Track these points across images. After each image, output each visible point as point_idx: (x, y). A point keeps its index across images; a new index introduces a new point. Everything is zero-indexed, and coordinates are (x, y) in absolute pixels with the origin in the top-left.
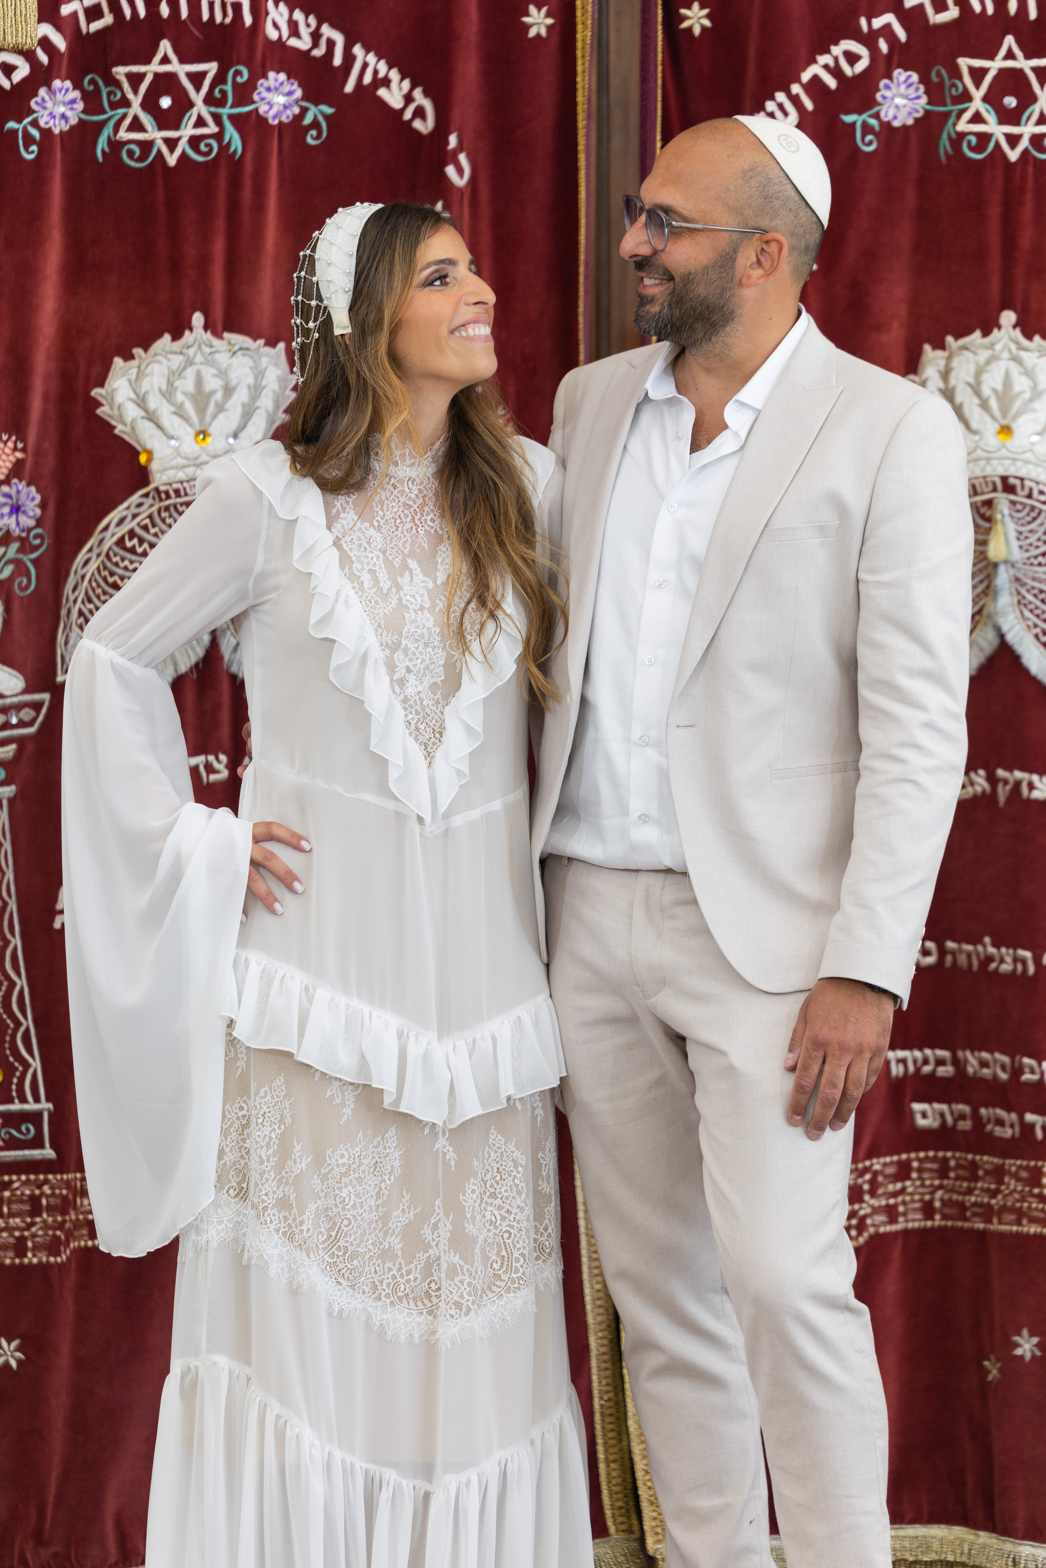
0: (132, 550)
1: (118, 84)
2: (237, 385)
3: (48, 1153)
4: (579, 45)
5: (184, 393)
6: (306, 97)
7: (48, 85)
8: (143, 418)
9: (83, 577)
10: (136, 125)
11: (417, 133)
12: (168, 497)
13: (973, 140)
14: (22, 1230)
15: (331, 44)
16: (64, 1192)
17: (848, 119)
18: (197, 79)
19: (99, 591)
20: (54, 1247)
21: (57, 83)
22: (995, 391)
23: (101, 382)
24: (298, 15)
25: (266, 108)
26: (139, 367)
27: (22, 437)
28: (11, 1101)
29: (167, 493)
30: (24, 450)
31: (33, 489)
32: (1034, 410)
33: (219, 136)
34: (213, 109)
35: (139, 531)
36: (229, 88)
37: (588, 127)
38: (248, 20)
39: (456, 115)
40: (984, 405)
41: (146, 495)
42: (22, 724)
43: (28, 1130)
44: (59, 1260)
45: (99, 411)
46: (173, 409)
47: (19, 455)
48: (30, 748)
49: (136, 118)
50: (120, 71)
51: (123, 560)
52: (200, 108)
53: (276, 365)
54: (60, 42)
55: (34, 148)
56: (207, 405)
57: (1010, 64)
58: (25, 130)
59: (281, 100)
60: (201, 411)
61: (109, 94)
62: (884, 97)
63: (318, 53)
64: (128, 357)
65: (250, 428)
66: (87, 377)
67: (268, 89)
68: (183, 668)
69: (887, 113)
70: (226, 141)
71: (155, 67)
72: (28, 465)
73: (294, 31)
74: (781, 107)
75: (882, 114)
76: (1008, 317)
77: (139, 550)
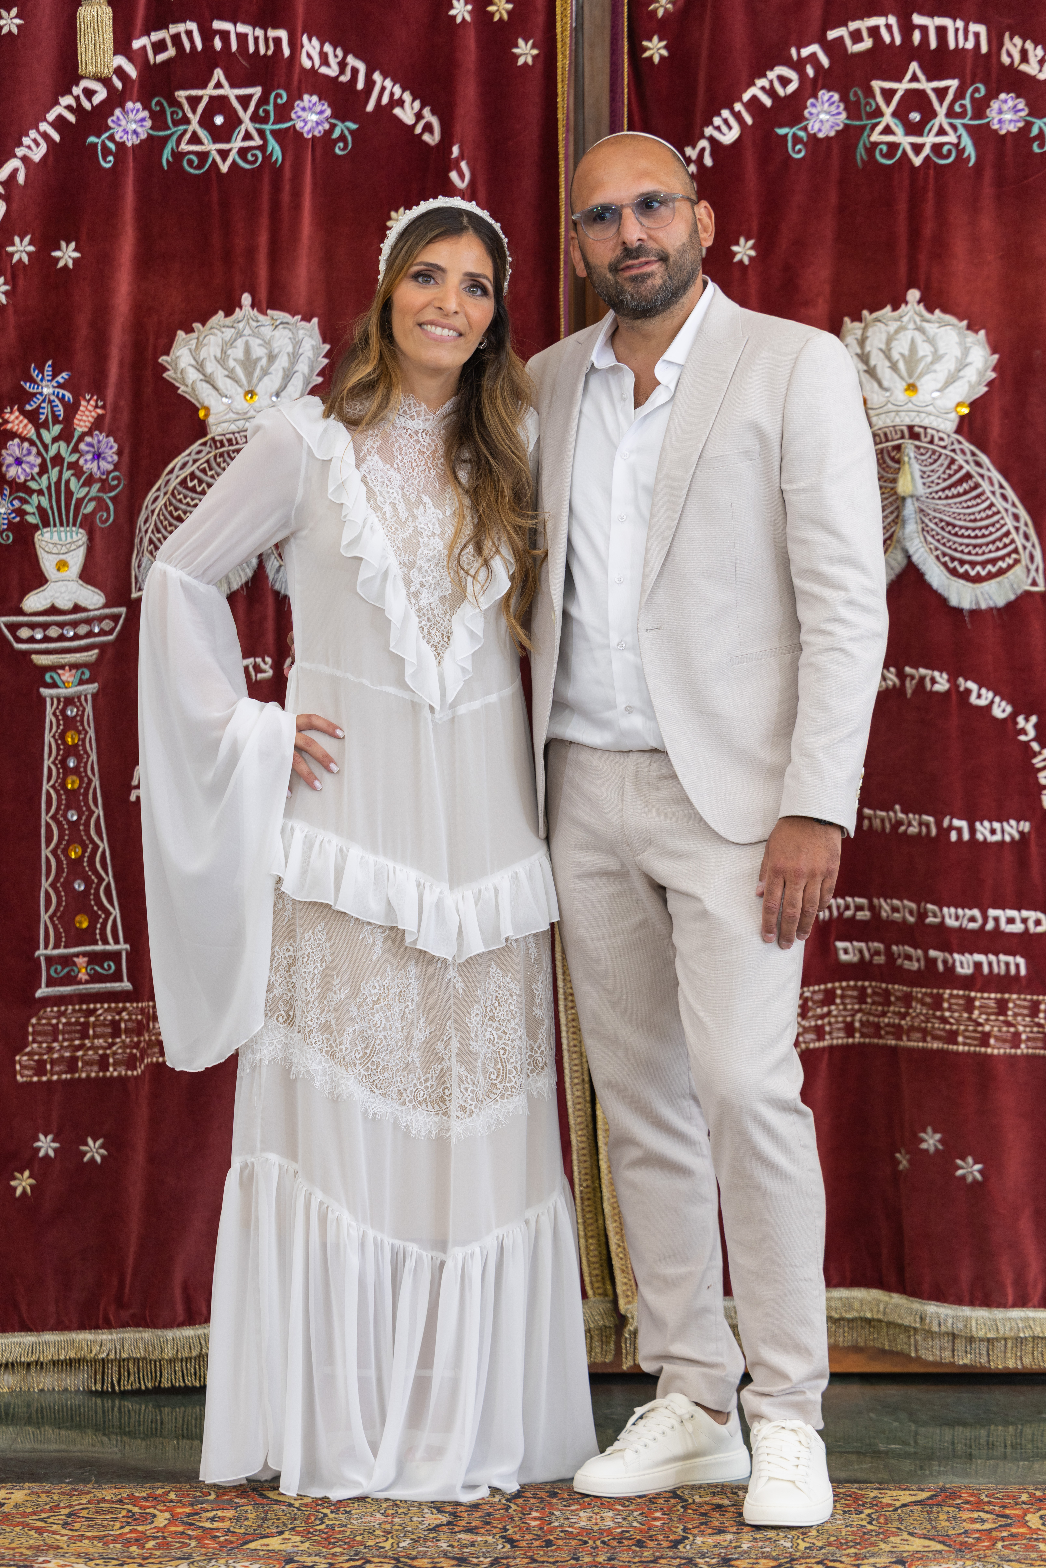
1: (180, 106)
2: (279, 352)
3: (126, 985)
4: (559, 71)
5: (235, 360)
6: (334, 115)
7: (123, 107)
8: (201, 380)
9: (153, 511)
10: (195, 139)
11: (426, 144)
12: (222, 445)
13: (885, 148)
14: (105, 1049)
15: (355, 71)
16: (139, 1017)
17: (781, 131)
20: (131, 1063)
21: (129, 105)
22: (902, 355)
23: (167, 351)
24: (328, 48)
25: (302, 124)
26: (198, 339)
27: (102, 397)
28: (95, 943)
29: (221, 442)
30: (103, 407)
31: (111, 439)
32: (935, 371)
33: (263, 148)
34: (258, 126)
35: (198, 473)
36: (271, 108)
37: (566, 139)
38: (287, 52)
39: (458, 129)
40: (894, 367)
41: (204, 444)
42: (103, 633)
43: (109, 966)
44: (135, 1073)
45: (165, 375)
46: (226, 373)
47: (100, 411)
48: (110, 652)
49: (194, 133)
50: (182, 95)
51: (185, 497)
52: (247, 125)
53: (310, 336)
54: (132, 71)
55: (111, 158)
56: (254, 369)
57: (914, 85)
58: (103, 143)
59: (314, 117)
60: (249, 374)
61: (172, 113)
62: (811, 114)
63: (344, 79)
64: (189, 330)
65: (290, 388)
66: (155, 347)
67: (304, 109)
68: (235, 586)
69: (814, 127)
70: (269, 152)
71: (210, 91)
72: (107, 420)
73: (325, 61)
74: (726, 121)
75: (809, 128)
76: (914, 295)
77: (199, 489)
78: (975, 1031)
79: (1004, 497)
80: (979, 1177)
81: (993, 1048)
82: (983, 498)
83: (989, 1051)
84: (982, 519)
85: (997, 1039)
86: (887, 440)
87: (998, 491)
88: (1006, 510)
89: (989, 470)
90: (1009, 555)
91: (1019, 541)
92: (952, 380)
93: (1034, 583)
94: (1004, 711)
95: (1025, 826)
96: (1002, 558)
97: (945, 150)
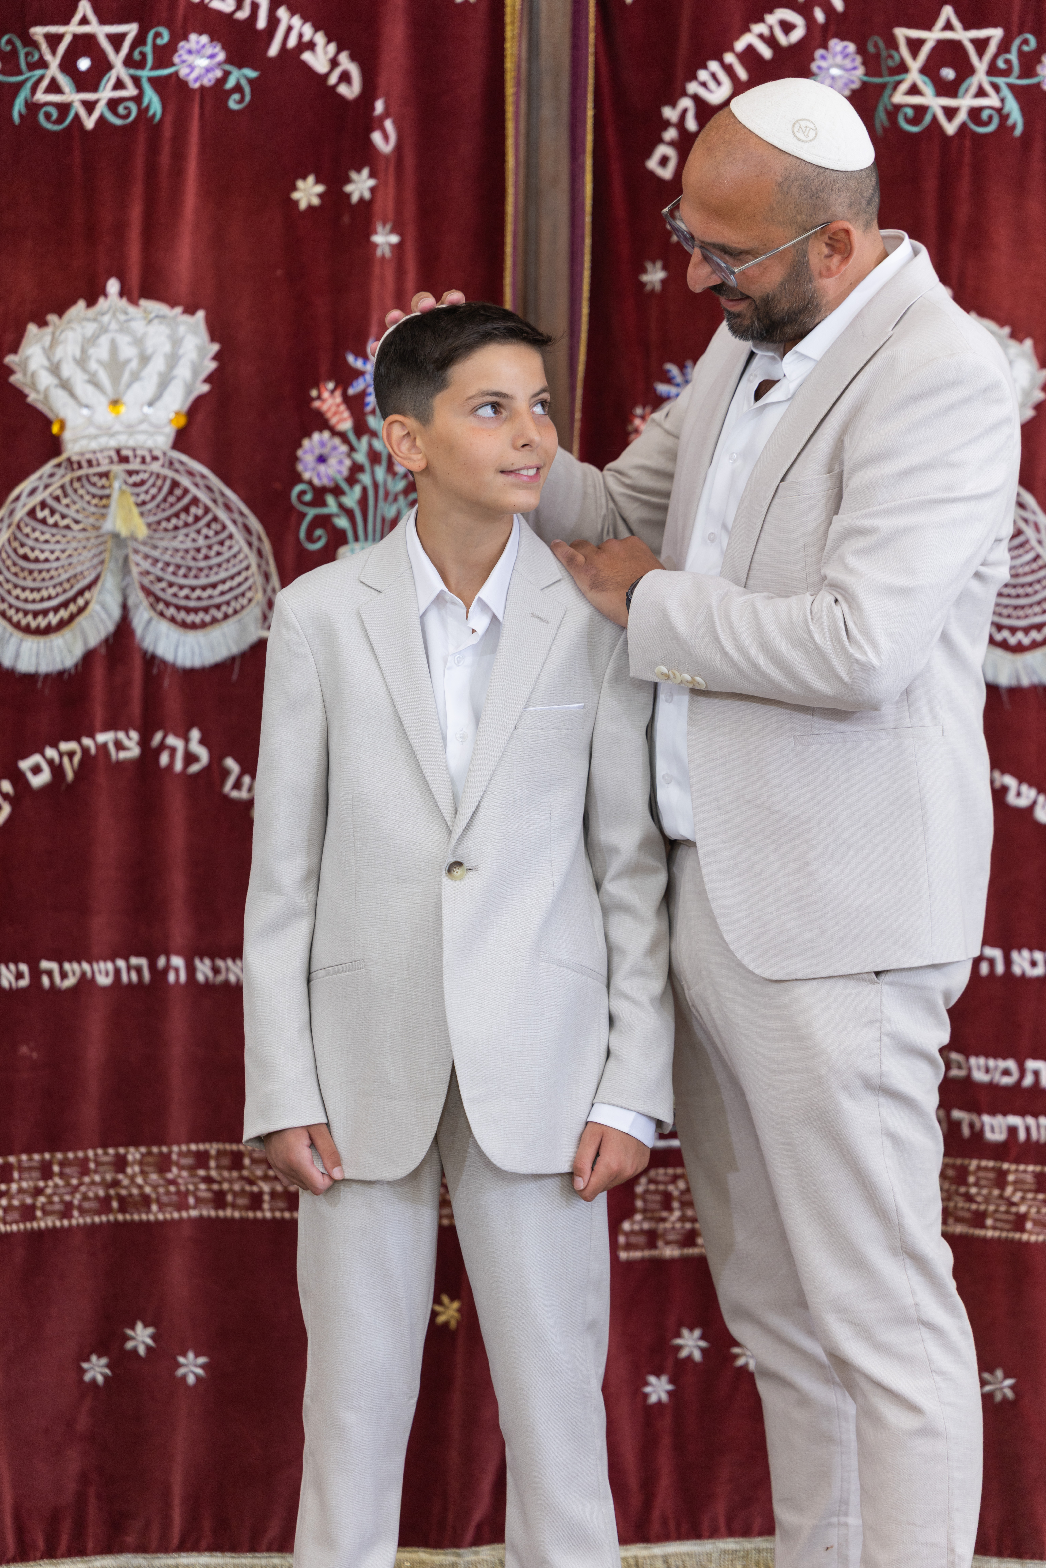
0: (44, 521)
1: (35, 45)
2: (154, 353)
4: (508, 10)
5: (100, 362)
6: (229, 60)
8: (56, 386)
10: (55, 87)
11: (341, 98)
12: (80, 466)
13: (910, 112)
15: (255, 6)
18: (116, 40)
19: (9, 563)
23: (14, 349)
25: (187, 71)
26: (53, 334)
29: (79, 464)
33: (138, 99)
34: (133, 71)
35: (51, 502)
36: (148, 49)
37: (517, 94)
39: (383, 79)
41: (59, 465)
45: (13, 379)
46: (86, 377)
49: (53, 81)
50: (38, 32)
51: (34, 530)
52: (119, 70)
53: (194, 333)
56: (122, 373)
57: (948, 35)
59: (202, 63)
60: (115, 379)
61: (27, 55)
62: (820, 68)
63: (242, 15)
64: (43, 323)
65: (167, 397)
67: (190, 52)
68: (92, 644)
70: (145, 104)
71: (73, 28)
74: (714, 76)
77: (51, 521)
78: (1007, 1212)
80: (1010, 1394)
81: (1031, 1233)
82: (1027, 547)
83: (1025, 1237)
84: (1025, 574)
85: (1036, 1223)
89: (1034, 513)
97: (985, 115)
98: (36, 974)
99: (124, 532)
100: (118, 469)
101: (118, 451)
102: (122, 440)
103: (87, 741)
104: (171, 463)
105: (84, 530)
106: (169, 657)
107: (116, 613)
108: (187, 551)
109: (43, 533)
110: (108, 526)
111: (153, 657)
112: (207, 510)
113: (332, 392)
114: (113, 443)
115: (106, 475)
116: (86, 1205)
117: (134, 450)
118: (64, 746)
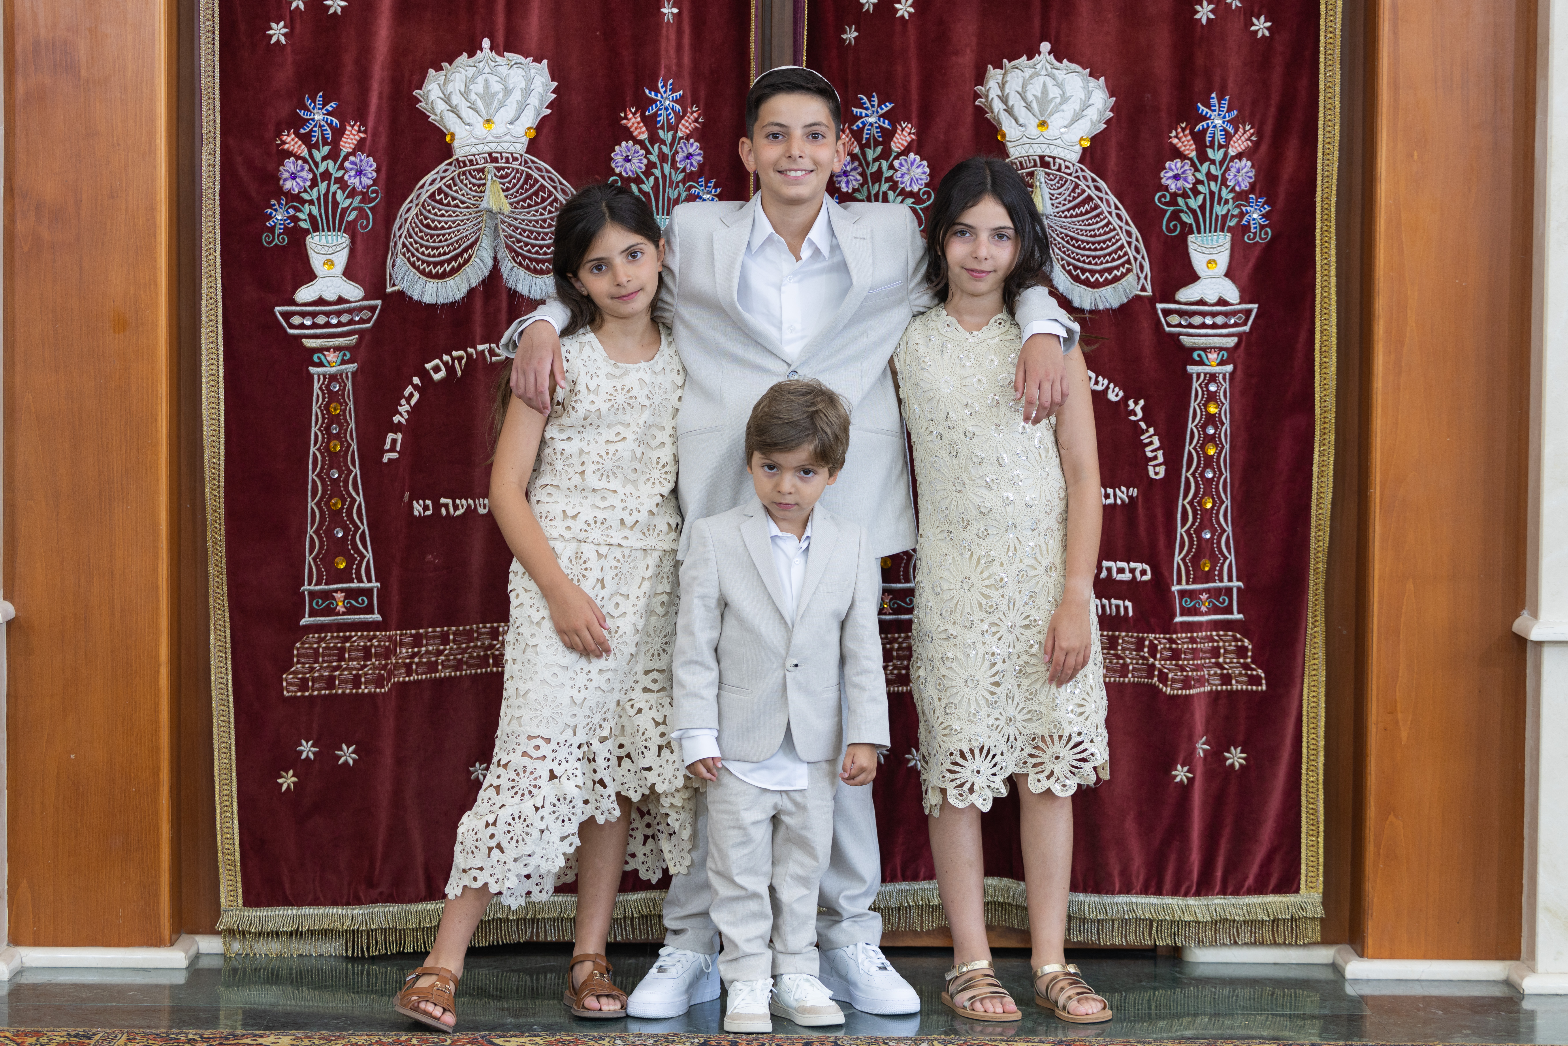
2: (514, 88)
3: (377, 617)
5: (477, 94)
8: (448, 110)
9: (406, 220)
12: (465, 165)
14: (358, 669)
16: (388, 644)
20: (379, 682)
22: (1036, 97)
23: (420, 86)
26: (446, 76)
27: (364, 123)
28: (352, 581)
29: (464, 162)
30: (365, 132)
31: (371, 159)
32: (1063, 111)
35: (444, 188)
40: (1028, 107)
41: (450, 164)
42: (362, 321)
43: (363, 601)
44: (383, 690)
45: (418, 106)
46: (469, 105)
47: (362, 135)
48: (369, 337)
51: (434, 209)
53: (541, 75)
56: (492, 102)
60: (488, 106)
64: (439, 69)
65: (522, 118)
66: (410, 82)
68: (474, 284)
72: (368, 143)
76: (1045, 47)
77: (445, 202)
79: (1119, 217)
82: (1102, 217)
84: (1100, 235)
86: (1022, 168)
87: (1114, 212)
88: (1121, 228)
89: (1107, 193)
90: (1123, 265)
91: (1131, 253)
92: (1077, 118)
93: (1143, 289)
94: (1117, 395)
95: (1134, 492)
96: (1117, 268)
98: (437, 506)
99: (495, 210)
100: (490, 166)
101: (490, 154)
102: (493, 147)
103: (470, 350)
104: (526, 162)
105: (468, 207)
106: (525, 293)
107: (490, 263)
108: (537, 222)
109: (440, 210)
110: (484, 205)
111: (515, 292)
112: (550, 194)
113: (634, 114)
114: (487, 149)
115: (482, 170)
116: (472, 661)
117: (501, 153)
118: (455, 353)
